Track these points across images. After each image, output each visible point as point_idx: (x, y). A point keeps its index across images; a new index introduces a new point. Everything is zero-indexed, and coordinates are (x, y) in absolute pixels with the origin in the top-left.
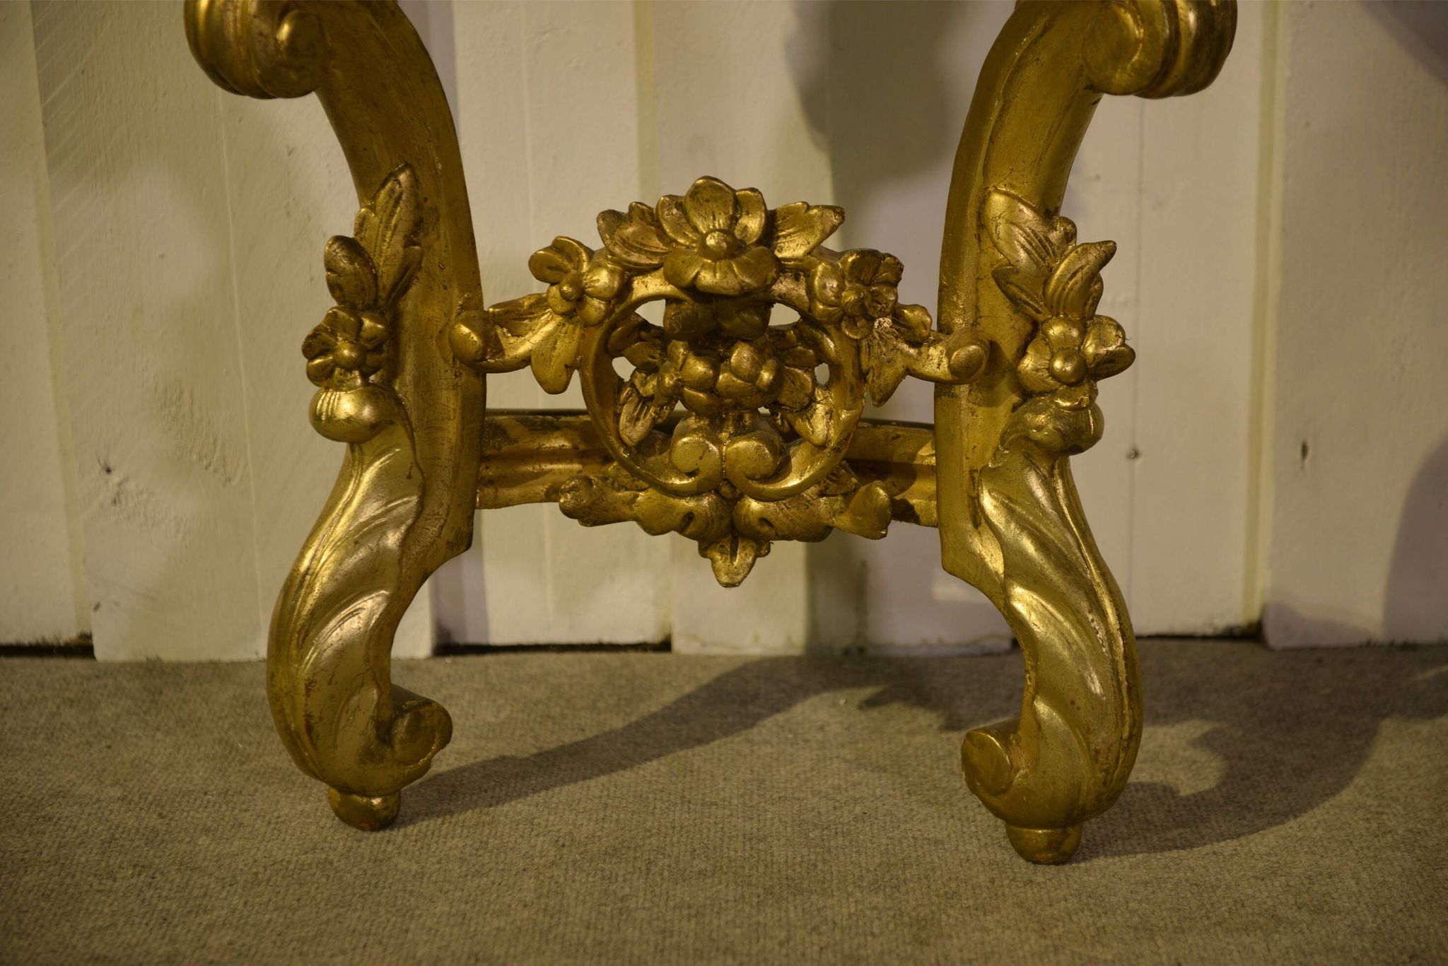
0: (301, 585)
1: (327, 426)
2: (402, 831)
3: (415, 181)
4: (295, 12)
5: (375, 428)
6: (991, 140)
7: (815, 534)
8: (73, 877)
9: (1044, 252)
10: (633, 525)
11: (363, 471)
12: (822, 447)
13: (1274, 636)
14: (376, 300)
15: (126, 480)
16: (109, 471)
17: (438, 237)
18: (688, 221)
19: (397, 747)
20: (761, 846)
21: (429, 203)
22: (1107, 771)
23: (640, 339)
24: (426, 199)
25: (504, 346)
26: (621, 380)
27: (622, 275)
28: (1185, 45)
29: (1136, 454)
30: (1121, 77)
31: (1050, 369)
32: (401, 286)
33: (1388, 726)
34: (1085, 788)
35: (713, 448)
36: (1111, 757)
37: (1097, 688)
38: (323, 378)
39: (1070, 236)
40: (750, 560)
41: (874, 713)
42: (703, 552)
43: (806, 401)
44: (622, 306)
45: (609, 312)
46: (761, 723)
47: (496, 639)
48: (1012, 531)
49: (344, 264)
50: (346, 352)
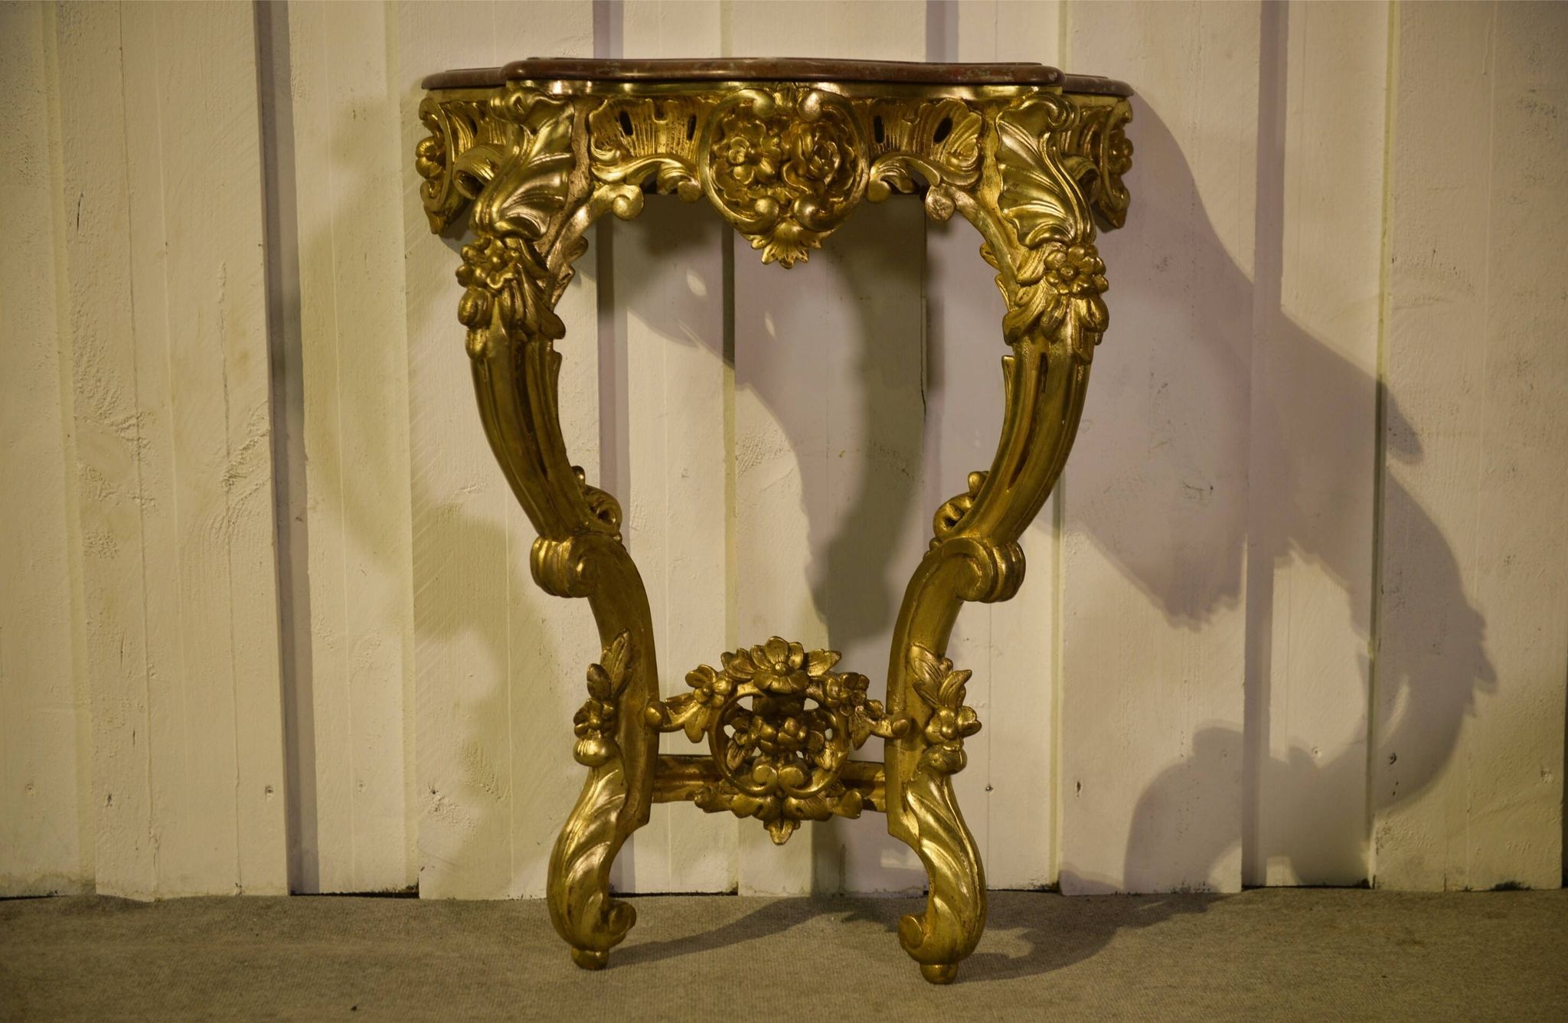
0: (567, 839)
1: (581, 758)
2: (611, 971)
3: (631, 637)
4: (585, 558)
5: (608, 759)
6: (912, 621)
7: (822, 817)
8: (448, 988)
9: (938, 676)
10: (730, 813)
11: (598, 781)
12: (828, 771)
13: (1065, 889)
14: (609, 695)
15: (443, 798)
16: (434, 793)
17: (640, 665)
18: (766, 657)
19: (611, 925)
20: (797, 976)
21: (636, 648)
22: (970, 933)
23: (739, 716)
24: (635, 646)
25: (672, 719)
26: (728, 737)
27: (733, 683)
28: (1001, 579)
29: (991, 789)
30: (972, 593)
31: (941, 732)
32: (621, 690)
33: (1121, 930)
34: (958, 941)
35: (774, 771)
36: (972, 924)
37: (965, 890)
38: (582, 734)
39: (950, 667)
40: (790, 831)
41: (850, 924)
42: (766, 827)
43: (821, 748)
44: (732, 699)
45: (726, 702)
46: (790, 928)
47: (638, 891)
48: (922, 813)
49: (596, 677)
50: (595, 721)
